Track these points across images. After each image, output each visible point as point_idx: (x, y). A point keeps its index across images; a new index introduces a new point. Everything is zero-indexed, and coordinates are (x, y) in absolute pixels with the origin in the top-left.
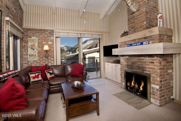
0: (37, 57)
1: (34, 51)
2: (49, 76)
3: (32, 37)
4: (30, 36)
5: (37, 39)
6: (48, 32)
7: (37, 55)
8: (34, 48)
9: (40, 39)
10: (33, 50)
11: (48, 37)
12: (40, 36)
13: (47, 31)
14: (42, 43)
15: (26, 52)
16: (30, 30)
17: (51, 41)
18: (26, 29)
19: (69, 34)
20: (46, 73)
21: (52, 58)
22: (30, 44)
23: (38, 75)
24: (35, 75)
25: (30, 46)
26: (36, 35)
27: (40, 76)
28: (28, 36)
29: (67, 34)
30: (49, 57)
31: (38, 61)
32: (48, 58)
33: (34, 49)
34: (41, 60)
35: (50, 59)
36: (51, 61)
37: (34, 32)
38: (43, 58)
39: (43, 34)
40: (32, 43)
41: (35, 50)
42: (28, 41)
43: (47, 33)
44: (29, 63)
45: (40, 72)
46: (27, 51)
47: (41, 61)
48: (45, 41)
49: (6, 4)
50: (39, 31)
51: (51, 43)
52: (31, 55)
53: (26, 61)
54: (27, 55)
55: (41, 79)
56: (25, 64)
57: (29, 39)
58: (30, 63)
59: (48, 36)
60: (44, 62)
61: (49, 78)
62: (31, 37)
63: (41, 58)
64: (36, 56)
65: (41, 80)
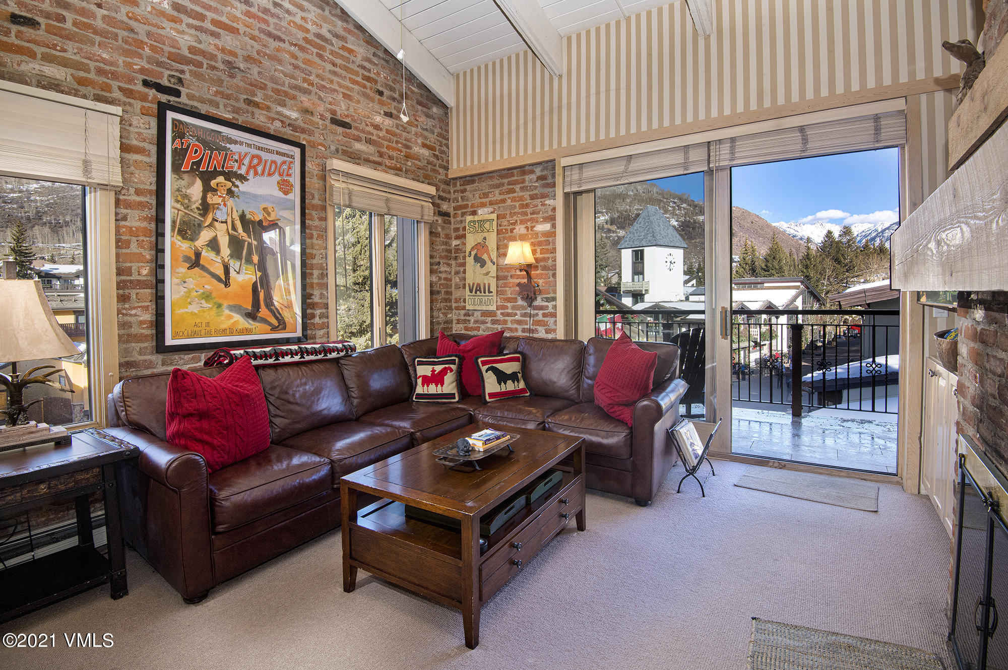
0: (495, 298)
1: (484, 270)
2: (491, 384)
3: (480, 212)
4: (473, 206)
5: (494, 216)
6: (534, 177)
7: (493, 288)
8: (485, 257)
9: (504, 217)
10: (482, 266)
11: (535, 202)
12: (504, 201)
13: (532, 172)
14: (512, 230)
15: (461, 275)
16: (473, 182)
17: (546, 220)
18: (461, 178)
19: (635, 165)
20: (484, 368)
21: (550, 305)
22: (471, 240)
23: (444, 372)
24: (433, 371)
25: (473, 249)
26: (491, 198)
27: (449, 378)
28: (466, 206)
29: (621, 168)
30: (539, 298)
31: (499, 312)
32: (536, 303)
33: (483, 264)
34: (509, 311)
35: (541, 308)
36: (544, 315)
37: (484, 186)
38: (515, 300)
39: (514, 192)
40: (479, 238)
41: (489, 263)
42: (464, 229)
43: (531, 181)
44: (469, 321)
45: (453, 362)
46: (464, 272)
47: (508, 315)
48: (522, 222)
49: (333, 112)
50: (502, 177)
51: (547, 227)
52: (477, 289)
53: (463, 312)
54: (464, 287)
55: (455, 391)
56: (458, 322)
57: (469, 218)
58: (472, 319)
59: (533, 197)
60: (519, 322)
61: (491, 395)
62: (474, 213)
63: (508, 300)
64: (490, 292)
65: (452, 396)
